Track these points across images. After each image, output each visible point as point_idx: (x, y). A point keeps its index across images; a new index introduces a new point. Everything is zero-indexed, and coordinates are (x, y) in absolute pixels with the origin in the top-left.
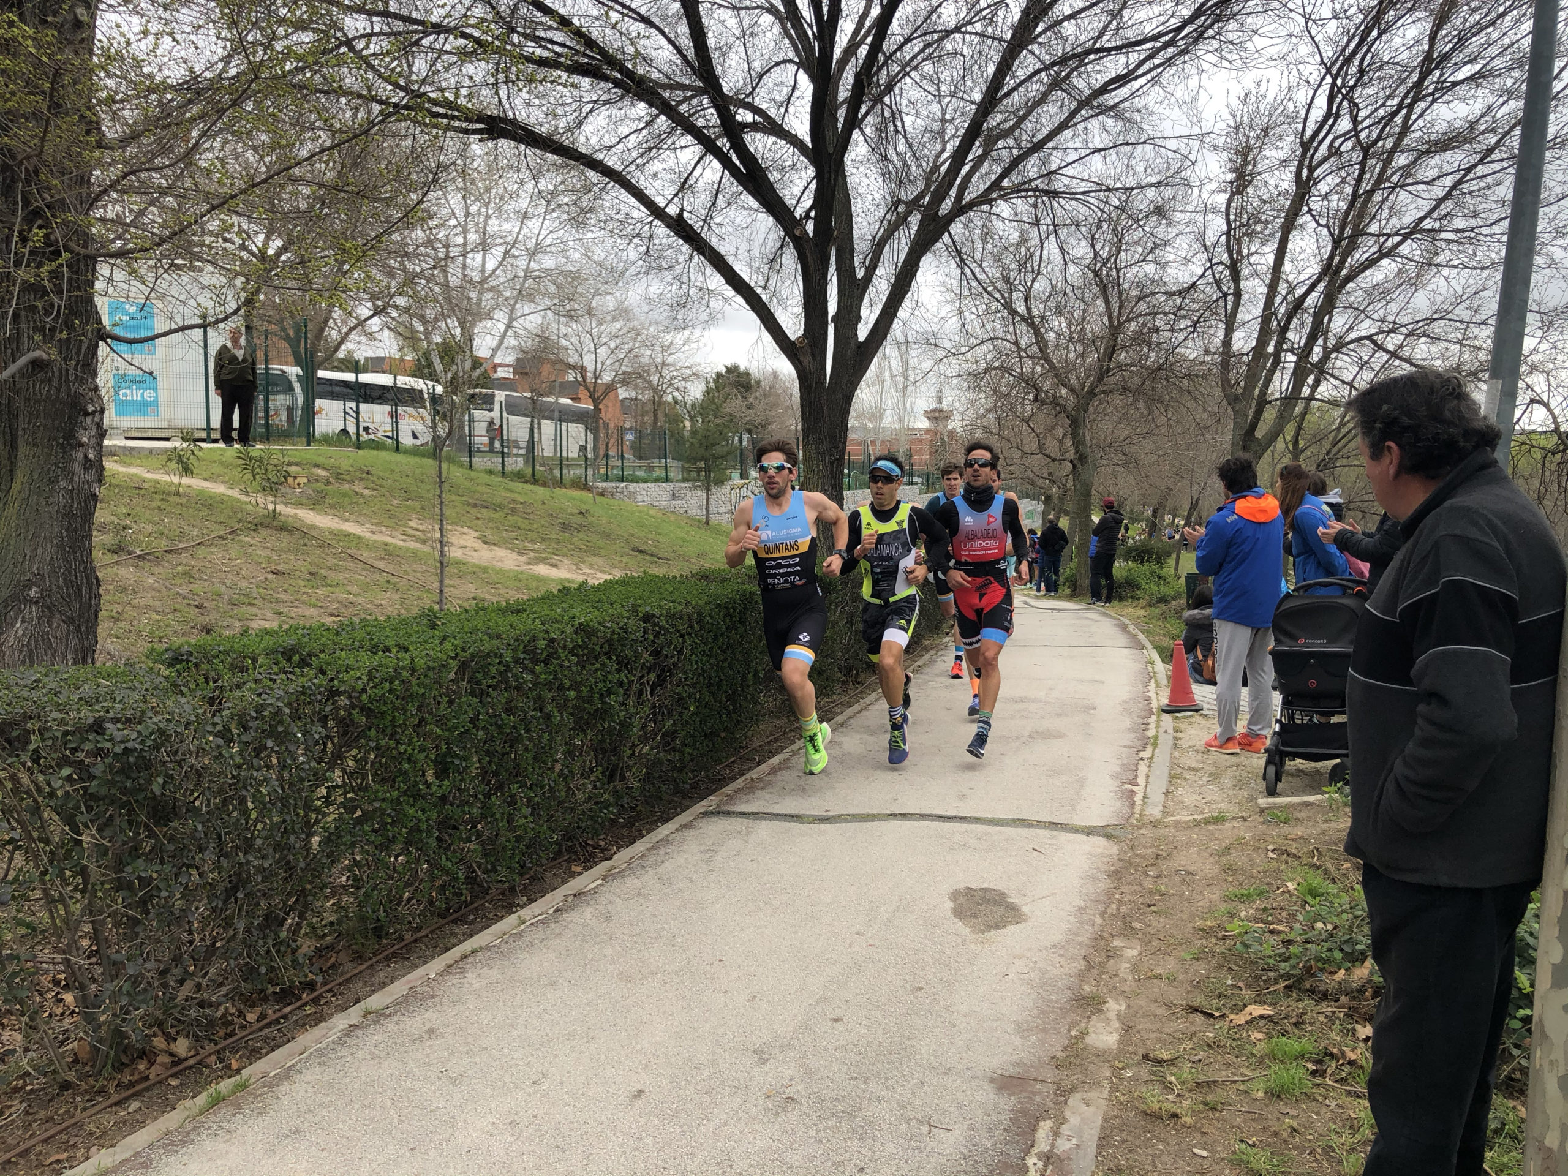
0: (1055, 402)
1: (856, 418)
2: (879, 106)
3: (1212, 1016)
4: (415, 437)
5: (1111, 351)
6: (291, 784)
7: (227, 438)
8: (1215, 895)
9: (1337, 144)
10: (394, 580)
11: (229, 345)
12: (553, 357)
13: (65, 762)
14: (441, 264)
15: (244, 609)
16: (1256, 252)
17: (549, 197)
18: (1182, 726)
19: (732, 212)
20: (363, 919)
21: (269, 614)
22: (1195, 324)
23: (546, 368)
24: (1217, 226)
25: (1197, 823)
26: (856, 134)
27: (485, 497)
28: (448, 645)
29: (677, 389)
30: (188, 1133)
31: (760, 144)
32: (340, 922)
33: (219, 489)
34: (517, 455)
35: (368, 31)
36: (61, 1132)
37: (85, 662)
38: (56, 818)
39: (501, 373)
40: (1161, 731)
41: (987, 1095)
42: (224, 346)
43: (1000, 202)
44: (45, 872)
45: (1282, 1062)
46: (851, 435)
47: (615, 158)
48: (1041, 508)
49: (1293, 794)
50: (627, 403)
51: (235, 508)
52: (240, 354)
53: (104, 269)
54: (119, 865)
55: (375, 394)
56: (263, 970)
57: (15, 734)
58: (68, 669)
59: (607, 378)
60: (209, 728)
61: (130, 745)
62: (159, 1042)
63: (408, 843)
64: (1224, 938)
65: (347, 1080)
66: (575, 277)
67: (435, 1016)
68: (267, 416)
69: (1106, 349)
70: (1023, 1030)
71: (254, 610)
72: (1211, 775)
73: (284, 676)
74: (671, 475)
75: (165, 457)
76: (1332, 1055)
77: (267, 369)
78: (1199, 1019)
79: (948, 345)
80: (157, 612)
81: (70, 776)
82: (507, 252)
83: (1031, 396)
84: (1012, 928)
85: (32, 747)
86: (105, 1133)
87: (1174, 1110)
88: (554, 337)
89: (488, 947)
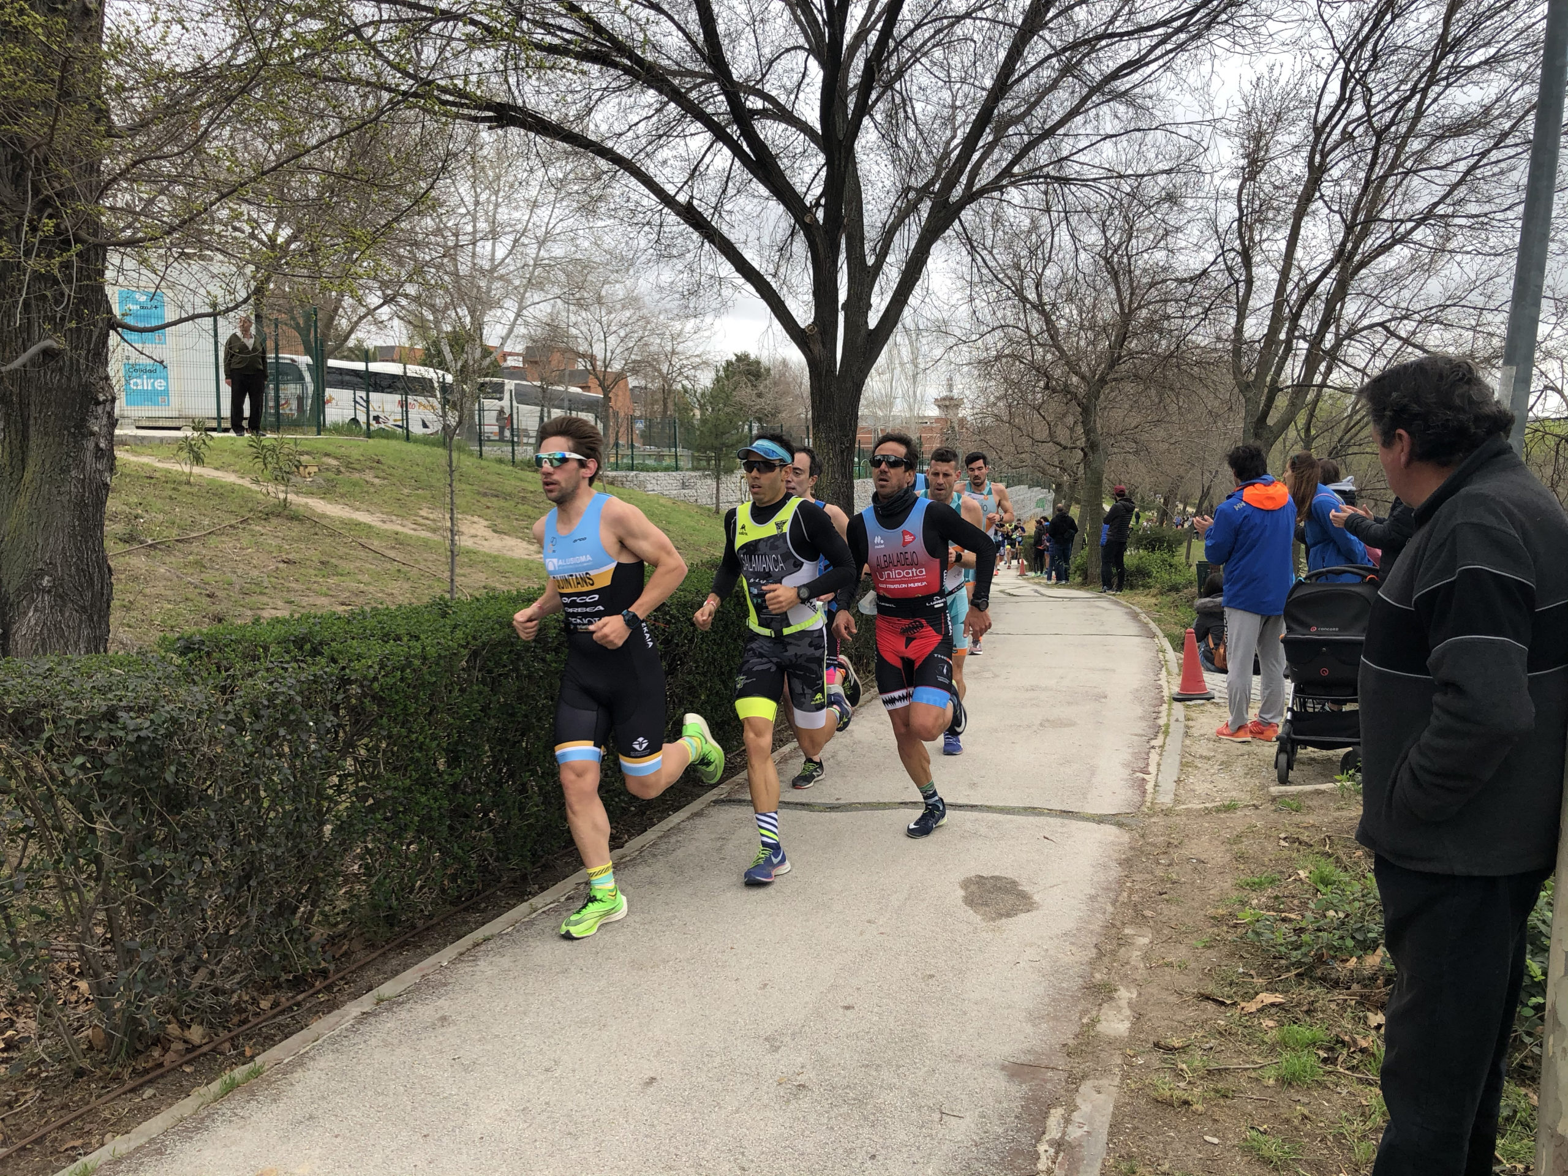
0: (1066, 390)
1: (867, 406)
2: (889, 93)
3: (1223, 1003)
4: (425, 426)
5: (1123, 338)
6: (303, 772)
7: (237, 427)
8: (1228, 883)
9: (1350, 129)
10: (405, 569)
11: (239, 334)
12: (563, 345)
13: (78, 750)
14: (451, 253)
15: (255, 598)
16: (1268, 239)
17: (558, 185)
18: (1194, 715)
19: (742, 200)
20: (375, 907)
21: (280, 604)
22: (1206, 311)
23: (557, 356)
24: (1229, 212)
25: (1208, 811)
26: (866, 121)
27: (495, 486)
28: (459, 634)
29: (687, 378)
30: (203, 1119)
31: (771, 131)
32: (352, 910)
33: (230, 478)
34: (527, 444)
35: (376, 18)
36: (76, 1118)
37: (97, 651)
38: (70, 806)
39: (511, 362)
40: (1173, 719)
41: (999, 1082)
42: (235, 335)
43: (1012, 189)
44: (58, 861)
45: (1293, 1049)
46: (861, 424)
47: (625, 146)
48: (1052, 496)
49: (1305, 783)
50: (637, 391)
51: (245, 497)
52: (250, 343)
53: (114, 258)
54: (133, 853)
55: (385, 383)
56: (276, 958)
57: (28, 722)
58: (80, 658)
59: (616, 366)
60: (222, 717)
61: (143, 734)
62: (173, 1029)
63: (419, 831)
64: (1235, 926)
65: (360, 1068)
66: (586, 266)
67: (447, 1003)
68: (278, 405)
69: (1117, 336)
70: (1033, 1018)
71: (265, 599)
72: (1222, 763)
73: (295, 665)
74: (681, 464)
75: (176, 447)
76: (1343, 1042)
77: (277, 358)
78: (1210, 1006)
79: (958, 332)
80: (169, 602)
81: (83, 764)
82: (516, 241)
83: (1042, 384)
84: (1023, 917)
85: (46, 735)
86: (120, 1120)
87: (1185, 1096)
88: (564, 326)
89: (500, 935)
